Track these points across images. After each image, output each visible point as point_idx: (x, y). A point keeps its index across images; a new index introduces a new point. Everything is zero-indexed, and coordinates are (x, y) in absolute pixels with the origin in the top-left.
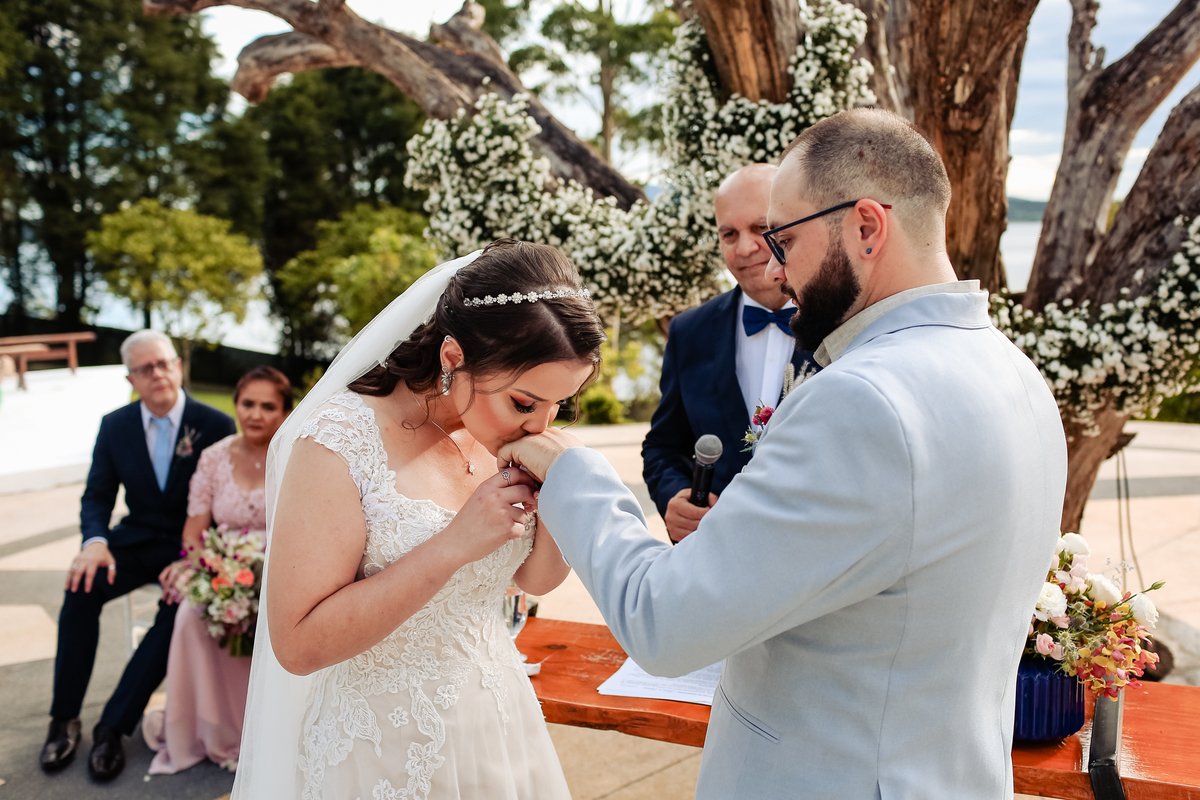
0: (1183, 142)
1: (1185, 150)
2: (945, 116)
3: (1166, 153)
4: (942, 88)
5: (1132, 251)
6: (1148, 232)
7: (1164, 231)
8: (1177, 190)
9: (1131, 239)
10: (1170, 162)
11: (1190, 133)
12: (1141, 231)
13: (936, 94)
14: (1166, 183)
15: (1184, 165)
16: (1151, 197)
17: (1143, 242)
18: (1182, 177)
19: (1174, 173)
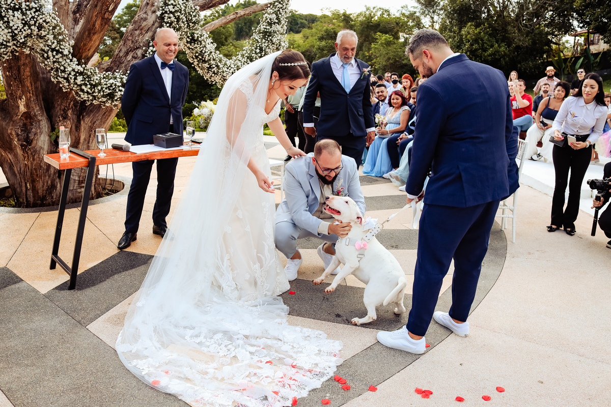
0: (141, 27)
1: (141, 30)
2: (105, 14)
3: (136, 30)
4: (107, 6)
5: (128, 57)
6: (132, 51)
7: (137, 52)
8: (140, 40)
9: (127, 54)
10: (137, 32)
11: (143, 25)
12: (130, 51)
13: (104, 7)
14: (137, 38)
15: (141, 33)
16: (132, 42)
17: (131, 55)
18: (141, 37)
19: (139, 35)
